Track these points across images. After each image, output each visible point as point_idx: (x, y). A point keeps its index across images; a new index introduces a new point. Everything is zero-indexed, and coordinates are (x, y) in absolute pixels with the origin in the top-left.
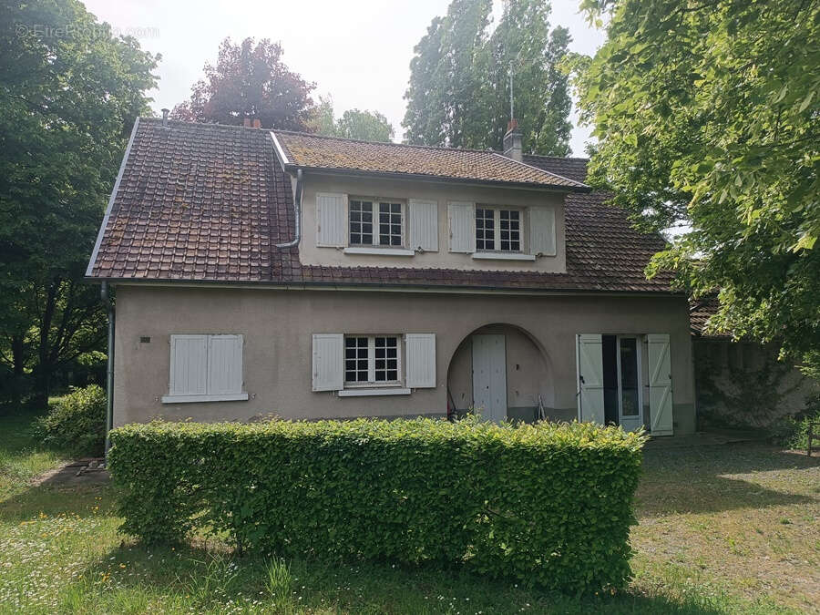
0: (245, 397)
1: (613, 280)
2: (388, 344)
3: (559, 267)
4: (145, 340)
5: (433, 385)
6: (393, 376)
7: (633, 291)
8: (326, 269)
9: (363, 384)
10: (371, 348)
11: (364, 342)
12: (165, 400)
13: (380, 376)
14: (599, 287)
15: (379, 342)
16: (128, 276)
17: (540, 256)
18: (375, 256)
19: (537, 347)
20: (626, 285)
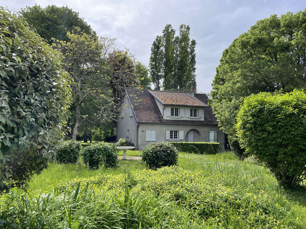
0: (156, 140)
1: (212, 122)
2: (176, 132)
3: (203, 119)
4: (143, 131)
5: (183, 139)
6: (176, 138)
7: (215, 124)
8: (168, 120)
9: (172, 139)
10: (173, 133)
11: (172, 132)
12: (146, 141)
13: (175, 138)
14: (209, 123)
15: (175, 132)
16: (142, 122)
17: (200, 118)
18: (175, 118)
19: (199, 133)
20: (214, 123)
